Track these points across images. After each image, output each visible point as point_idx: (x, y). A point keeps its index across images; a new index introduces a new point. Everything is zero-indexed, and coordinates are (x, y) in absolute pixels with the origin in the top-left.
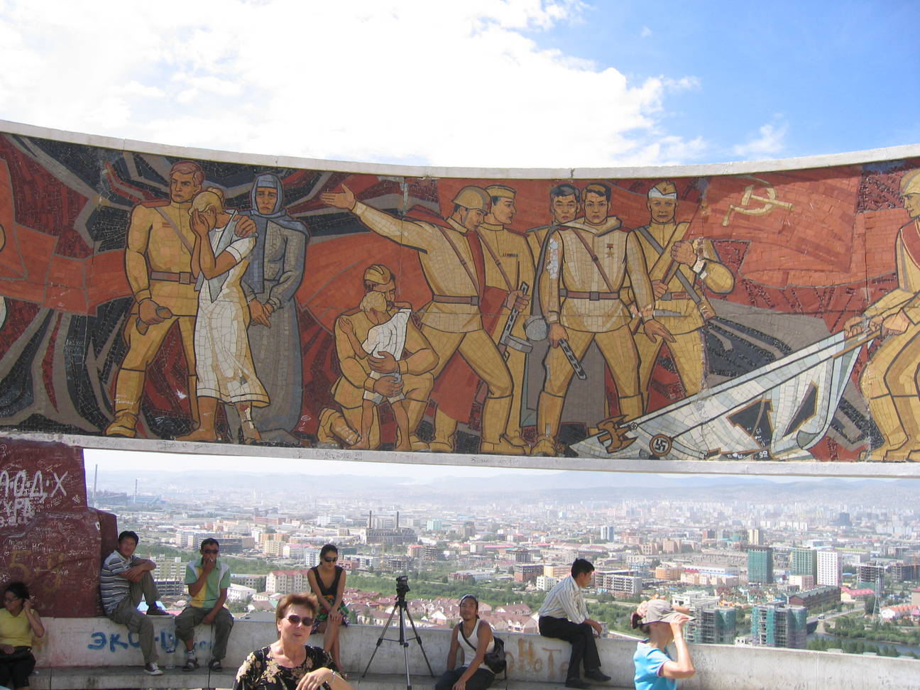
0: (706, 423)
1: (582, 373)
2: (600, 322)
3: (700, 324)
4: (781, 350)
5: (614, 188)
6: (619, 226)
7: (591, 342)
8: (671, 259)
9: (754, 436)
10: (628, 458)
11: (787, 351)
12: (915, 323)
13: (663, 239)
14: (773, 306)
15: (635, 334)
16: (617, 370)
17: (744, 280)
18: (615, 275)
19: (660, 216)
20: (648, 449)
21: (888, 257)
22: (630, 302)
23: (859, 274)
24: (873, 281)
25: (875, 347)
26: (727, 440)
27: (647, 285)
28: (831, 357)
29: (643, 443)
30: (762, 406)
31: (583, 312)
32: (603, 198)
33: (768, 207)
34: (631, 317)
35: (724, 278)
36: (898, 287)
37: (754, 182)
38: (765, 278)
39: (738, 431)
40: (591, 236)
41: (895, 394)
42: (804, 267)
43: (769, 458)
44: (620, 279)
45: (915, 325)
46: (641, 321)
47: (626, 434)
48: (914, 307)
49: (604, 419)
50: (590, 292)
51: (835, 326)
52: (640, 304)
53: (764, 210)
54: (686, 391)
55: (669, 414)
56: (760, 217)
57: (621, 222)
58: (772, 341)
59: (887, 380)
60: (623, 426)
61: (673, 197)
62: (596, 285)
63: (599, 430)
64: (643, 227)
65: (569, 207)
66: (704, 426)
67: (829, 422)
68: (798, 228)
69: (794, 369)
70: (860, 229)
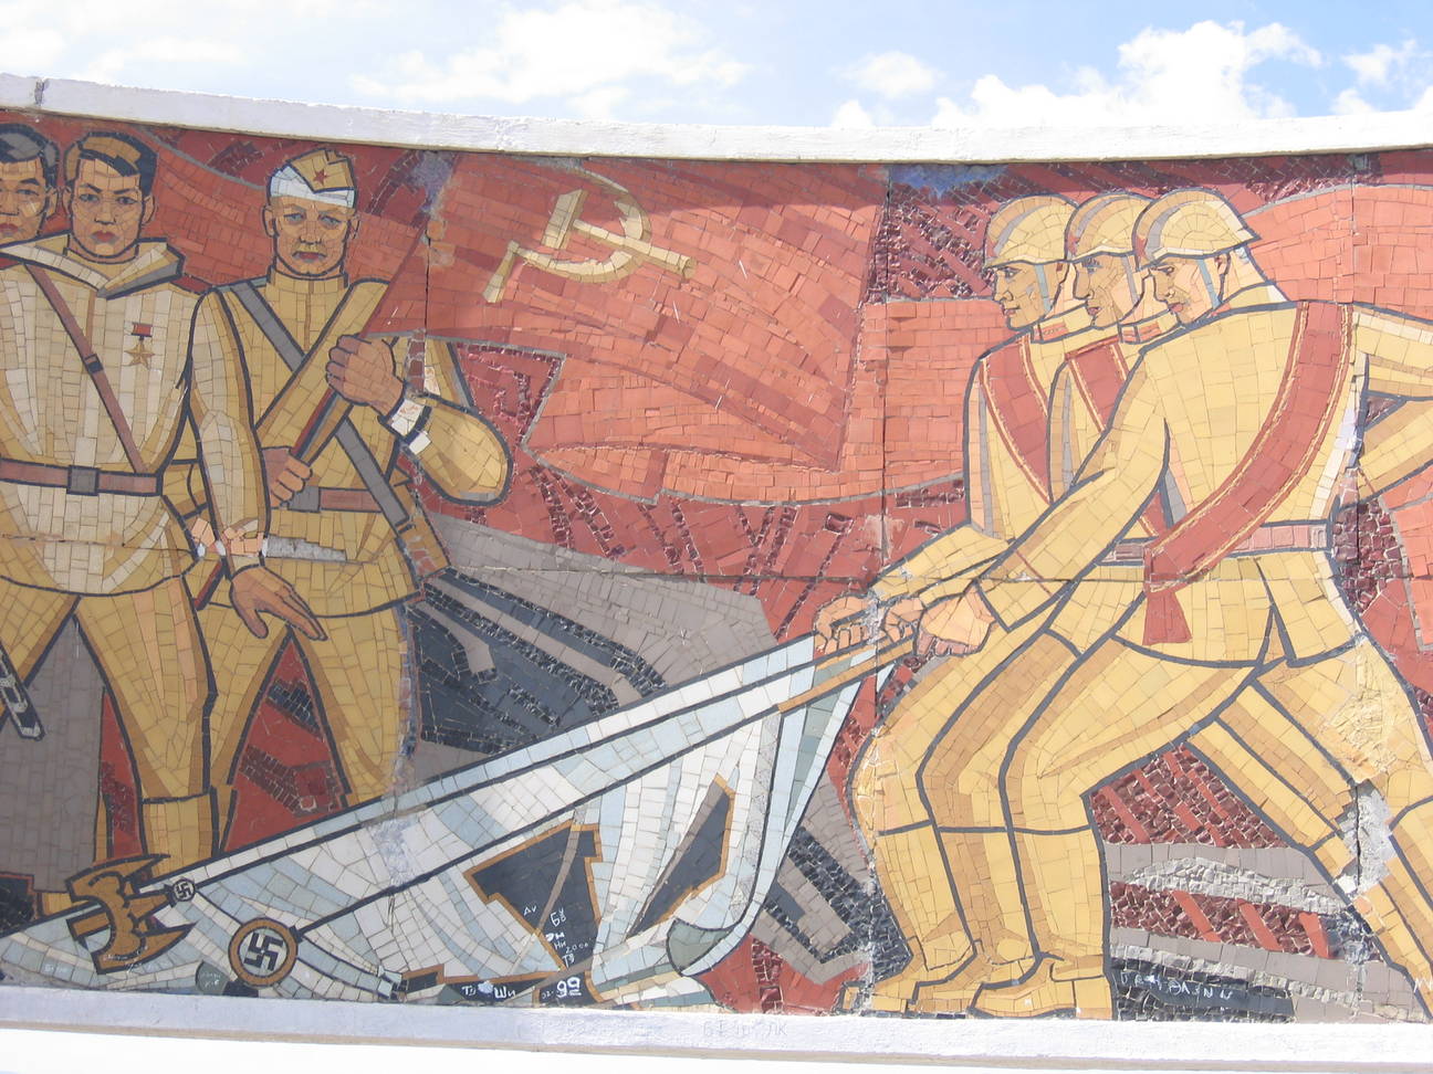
0: (404, 887)
1: (29, 718)
2: (96, 568)
3: (402, 590)
4: (635, 682)
5: (165, 153)
6: (173, 271)
7: (63, 624)
8: (324, 386)
9: (545, 931)
10: (160, 990)
11: (651, 684)
12: (1009, 624)
13: (307, 327)
14: (616, 552)
15: (201, 607)
16: (140, 715)
17: (538, 469)
18: (151, 421)
19: (302, 255)
20: (225, 963)
21: (943, 433)
22: (193, 508)
23: (864, 476)
24: (902, 501)
25: (896, 687)
26: (462, 941)
27: (249, 458)
28: (775, 708)
29: (208, 945)
30: (573, 844)
31: (44, 528)
32: (131, 182)
33: (619, 259)
34: (194, 554)
35: (481, 456)
36: (968, 521)
37: (585, 183)
38: (600, 466)
39: (497, 917)
40: (85, 293)
41: (948, 824)
42: (712, 444)
43: (586, 998)
44: (165, 436)
45: (1008, 630)
46: (224, 569)
47: (158, 915)
48: (1008, 581)
49: (91, 865)
50: (70, 468)
51: (789, 618)
52: (222, 514)
53: (608, 268)
54: (348, 789)
55: (294, 856)
56: (593, 288)
57: (182, 258)
58: (609, 652)
59: (926, 785)
60: (150, 888)
61: (343, 201)
62: (91, 446)
63: (74, 898)
64: (249, 281)
65: (23, 196)
66: (399, 897)
67: (759, 897)
68: (701, 328)
69: (669, 738)
70: (872, 349)
